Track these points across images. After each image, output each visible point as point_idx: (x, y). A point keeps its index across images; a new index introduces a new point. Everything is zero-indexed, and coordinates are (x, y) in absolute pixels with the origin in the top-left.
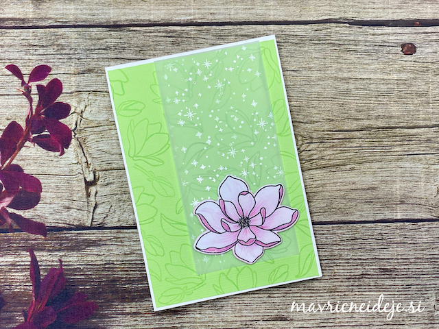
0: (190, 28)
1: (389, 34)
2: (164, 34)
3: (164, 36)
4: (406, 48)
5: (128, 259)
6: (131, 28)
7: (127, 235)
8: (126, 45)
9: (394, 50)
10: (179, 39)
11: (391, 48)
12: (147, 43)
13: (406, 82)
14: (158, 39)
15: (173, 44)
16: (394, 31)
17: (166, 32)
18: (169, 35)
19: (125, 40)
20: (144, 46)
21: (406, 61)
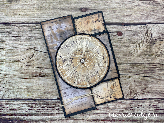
0: (36, 25)
1: (112, 28)
2: (26, 27)
3: (26, 28)
4: (119, 34)
5: (12, 111)
6: (14, 25)
7: (11, 103)
8: (12, 31)
9: (114, 34)
10: (32, 29)
11: (113, 33)
12: (20, 31)
13: (119, 46)
14: (24, 29)
15: (30, 31)
16: (114, 27)
17: (27, 26)
18: (28, 27)
19: (12, 29)
20: (19, 31)
21: (118, 38)
